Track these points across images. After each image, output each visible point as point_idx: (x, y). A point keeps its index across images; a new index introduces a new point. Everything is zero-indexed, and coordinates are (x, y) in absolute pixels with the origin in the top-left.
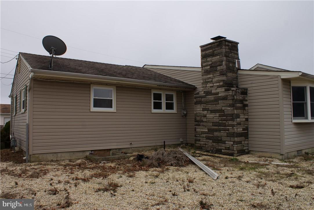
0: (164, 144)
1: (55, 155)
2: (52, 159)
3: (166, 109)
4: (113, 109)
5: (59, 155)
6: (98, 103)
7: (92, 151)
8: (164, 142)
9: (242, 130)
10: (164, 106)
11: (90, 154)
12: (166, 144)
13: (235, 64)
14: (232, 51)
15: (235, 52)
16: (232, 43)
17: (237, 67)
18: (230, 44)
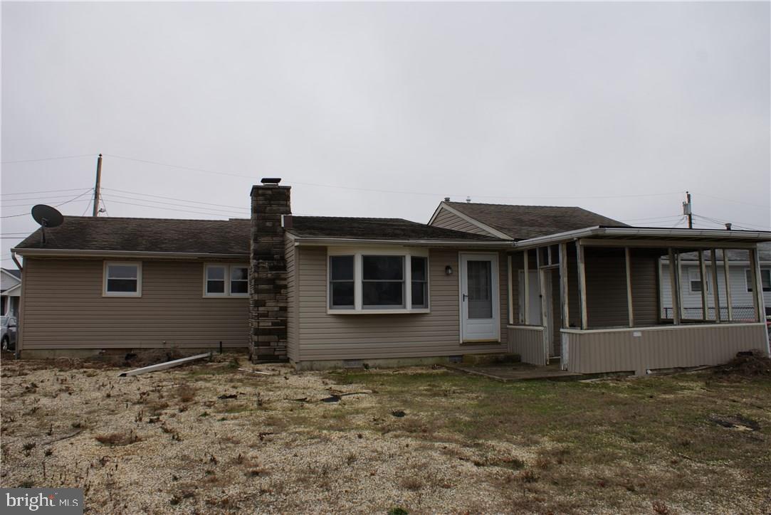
0: (221, 345)
1: (52, 352)
2: (47, 356)
3: (232, 292)
4: (138, 294)
5: (58, 352)
6: (113, 286)
7: (103, 349)
8: (221, 343)
9: (270, 324)
10: (227, 287)
11: (100, 353)
12: (223, 346)
13: (280, 222)
14: (272, 202)
15: (282, 202)
16: (273, 190)
17: (283, 226)
18: (270, 192)
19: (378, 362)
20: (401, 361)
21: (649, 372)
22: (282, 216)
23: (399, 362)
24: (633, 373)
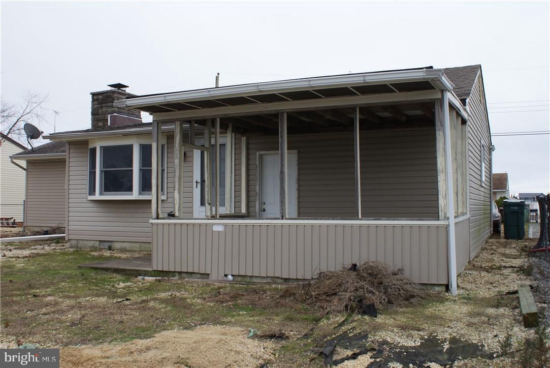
13: (108, 121)
14: (103, 105)
15: (109, 104)
16: (104, 95)
17: (109, 124)
18: (101, 97)
19: (125, 245)
20: (143, 245)
21: (230, 277)
22: (109, 116)
23: (141, 246)
24: (206, 275)
